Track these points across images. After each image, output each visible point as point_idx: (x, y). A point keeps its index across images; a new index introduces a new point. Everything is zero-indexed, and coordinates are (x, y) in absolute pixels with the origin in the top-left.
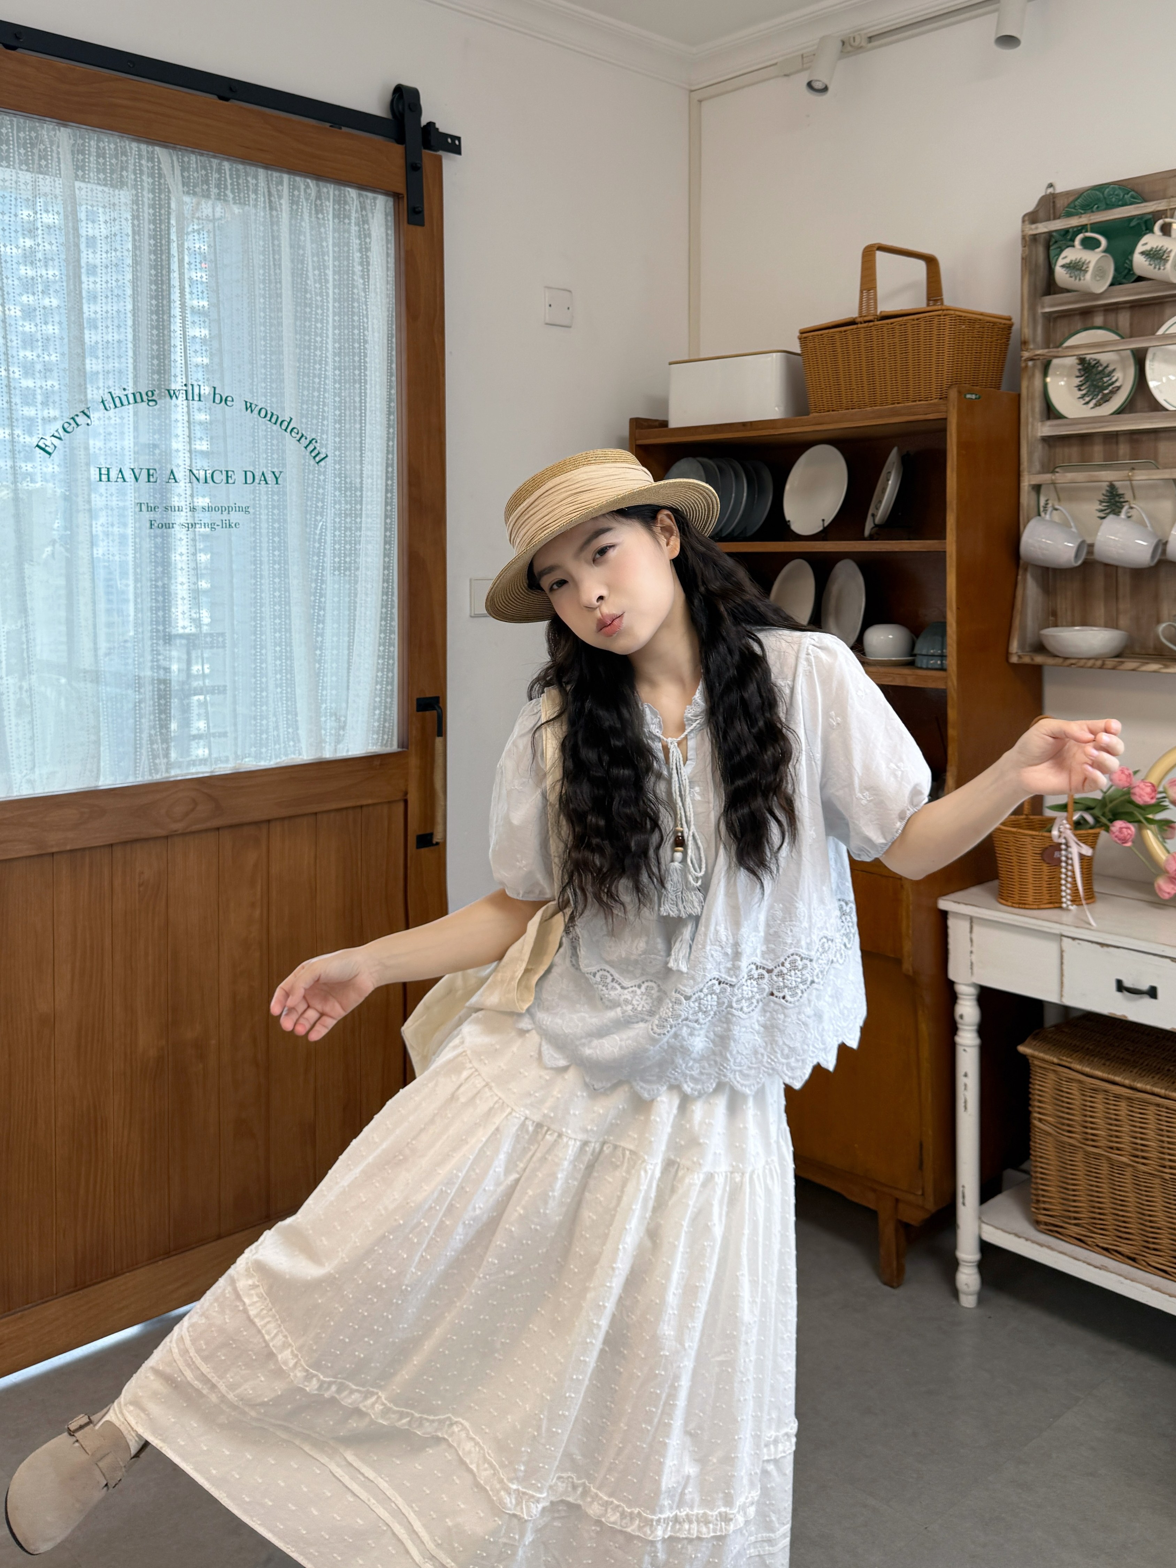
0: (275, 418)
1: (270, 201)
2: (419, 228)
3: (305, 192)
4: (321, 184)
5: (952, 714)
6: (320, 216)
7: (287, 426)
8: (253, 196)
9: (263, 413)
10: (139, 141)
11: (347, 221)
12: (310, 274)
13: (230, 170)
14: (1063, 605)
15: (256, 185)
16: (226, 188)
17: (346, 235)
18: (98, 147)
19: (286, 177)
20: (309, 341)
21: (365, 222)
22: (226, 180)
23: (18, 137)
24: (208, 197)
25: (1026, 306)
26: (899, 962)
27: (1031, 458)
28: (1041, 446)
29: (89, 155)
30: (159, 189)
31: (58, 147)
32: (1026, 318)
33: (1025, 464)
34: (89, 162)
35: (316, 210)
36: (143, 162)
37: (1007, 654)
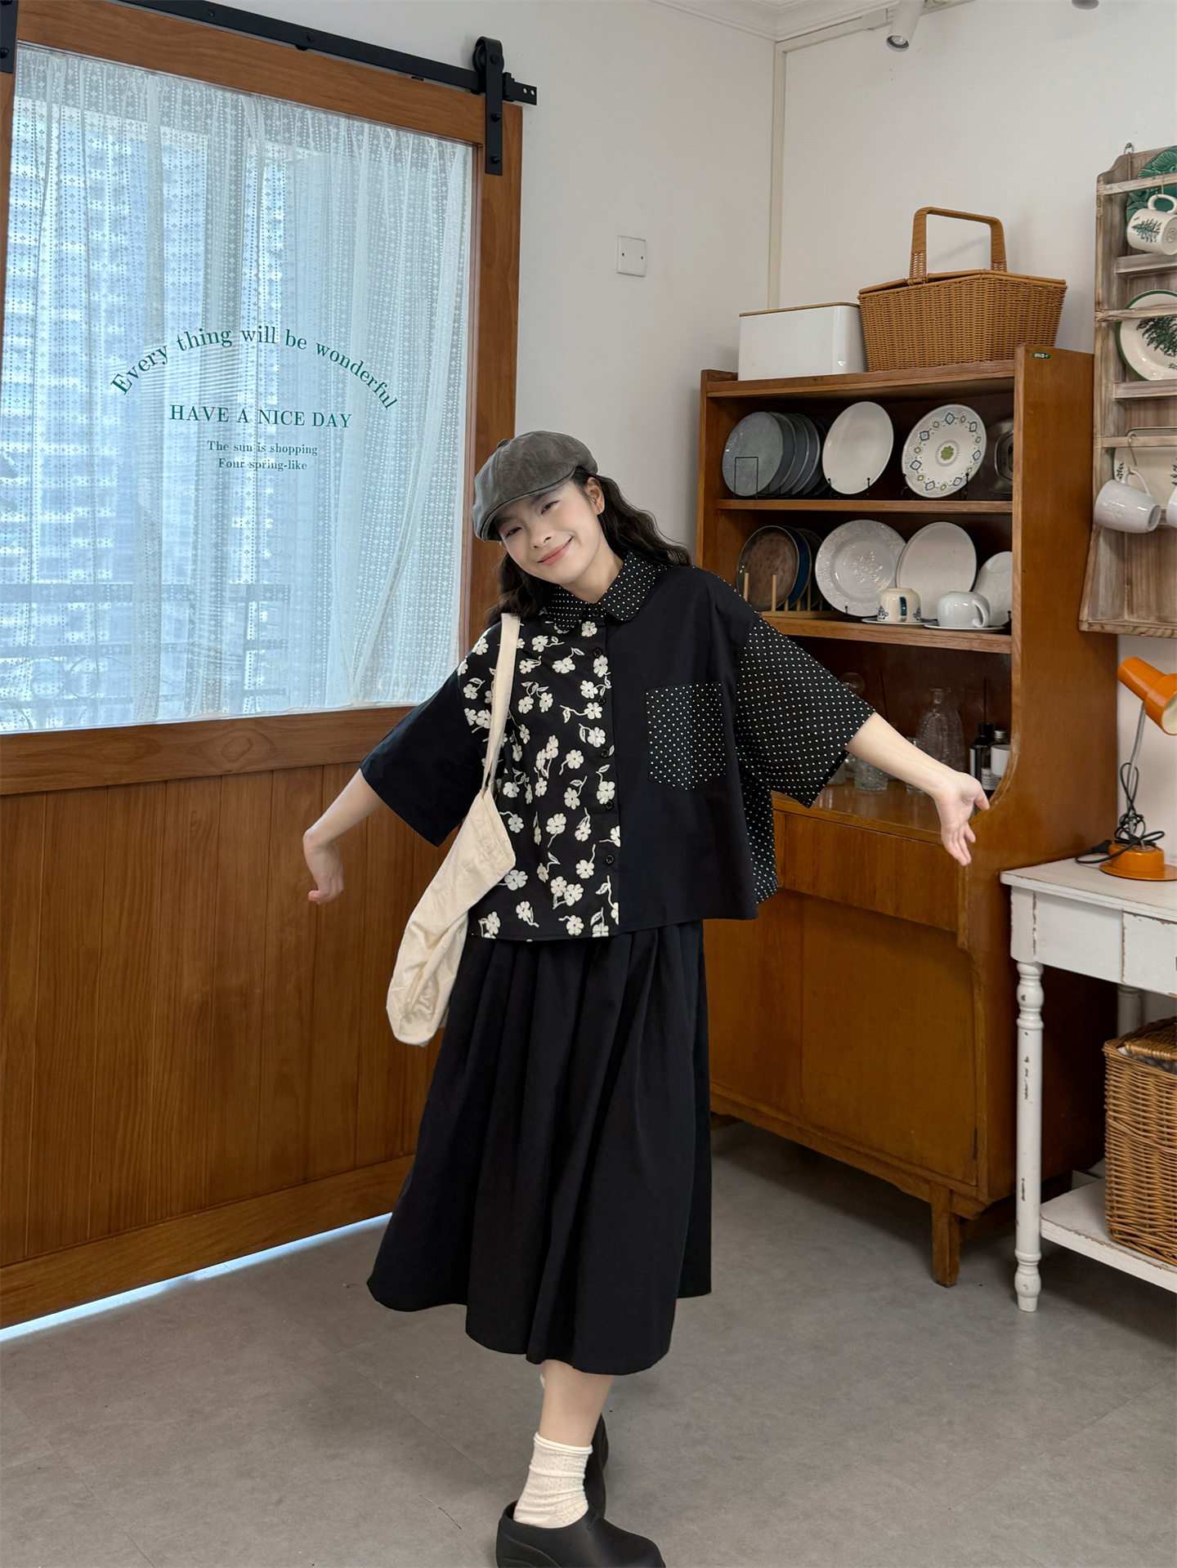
0: (346, 361)
1: (350, 150)
2: (497, 178)
3: (385, 141)
4: (401, 132)
5: (1016, 679)
6: (399, 164)
7: (356, 369)
8: (334, 145)
9: (334, 358)
10: (225, 89)
11: (424, 170)
13: (313, 118)
14: (1139, 571)
15: (337, 133)
16: (308, 137)
17: (422, 183)
18: (184, 95)
19: (366, 126)
20: (379, 287)
21: (443, 170)
22: (308, 128)
23: (108, 84)
24: (290, 144)
25: (1100, 267)
26: (954, 935)
27: (1105, 420)
28: (1115, 409)
29: (175, 101)
30: (242, 136)
31: (146, 94)
32: (1100, 278)
33: (1099, 426)
34: (175, 109)
35: (395, 159)
36: (227, 110)
37: (1078, 622)
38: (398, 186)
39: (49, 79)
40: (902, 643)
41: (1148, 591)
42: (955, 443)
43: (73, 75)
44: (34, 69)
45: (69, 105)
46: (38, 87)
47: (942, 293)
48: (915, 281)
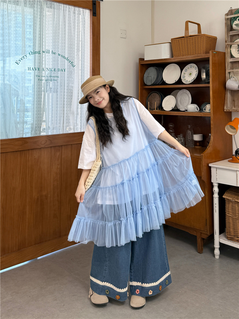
0: (64, 57)
1: (64, 11)
2: (95, 17)
3: (71, 9)
5: (212, 122)
6: (75, 14)
7: (67, 59)
11: (80, 15)
13: (56, 4)
14: (236, 98)
15: (61, 8)
19: (67, 6)
21: (84, 16)
22: (55, 7)
25: (226, 33)
28: (230, 64)
30: (41, 8)
32: (226, 36)
33: (227, 67)
34: (27, 3)
36: (38, 3)
37: (224, 109)
38: (75, 19)
41: (238, 103)
42: (192, 72)
48: (186, 36)
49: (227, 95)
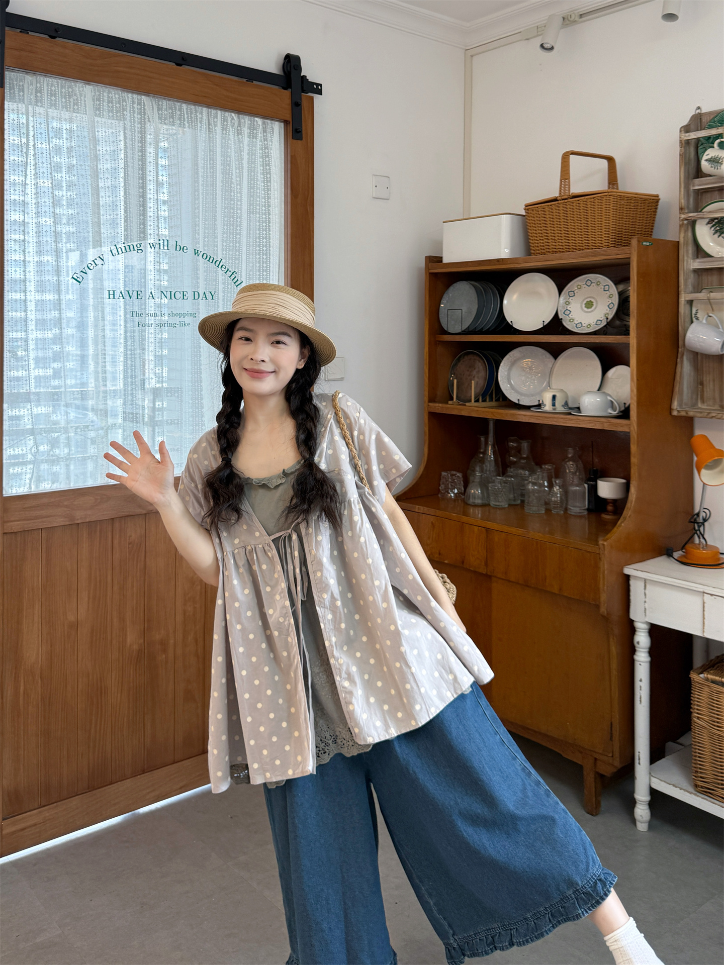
0: (212, 259)
1: (209, 128)
2: (300, 142)
3: (231, 122)
4: (241, 116)
5: (634, 447)
6: (240, 137)
7: (218, 264)
8: (199, 125)
9: (205, 257)
10: (132, 93)
11: (255, 140)
12: (234, 172)
13: (187, 109)
14: (708, 377)
15: (201, 118)
16: (184, 120)
17: (254, 148)
18: (109, 97)
19: (219, 112)
20: (233, 213)
21: (266, 139)
22: (184, 116)
23: (62, 92)
24: (173, 125)
25: (681, 186)
26: (598, 607)
27: (686, 281)
28: (692, 275)
29: (103, 101)
30: (145, 122)
31: (85, 97)
32: (682, 193)
33: (682, 287)
34: (103, 105)
35: (238, 133)
36: (135, 106)
37: (671, 410)
38: (240, 150)
39: (26, 90)
40: (557, 424)
41: (714, 390)
42: (593, 298)
43: (40, 87)
44: (16, 84)
45: (38, 106)
46: (19, 96)
47: (581, 205)
48: (563, 197)
49: (682, 367)
